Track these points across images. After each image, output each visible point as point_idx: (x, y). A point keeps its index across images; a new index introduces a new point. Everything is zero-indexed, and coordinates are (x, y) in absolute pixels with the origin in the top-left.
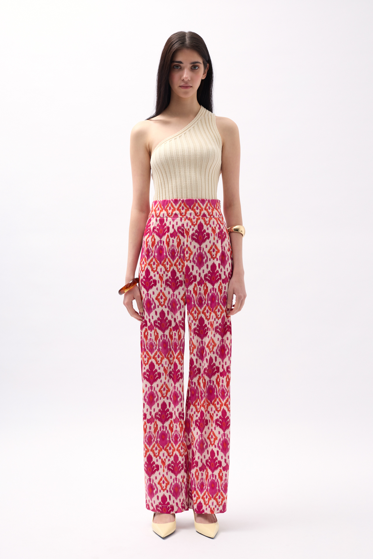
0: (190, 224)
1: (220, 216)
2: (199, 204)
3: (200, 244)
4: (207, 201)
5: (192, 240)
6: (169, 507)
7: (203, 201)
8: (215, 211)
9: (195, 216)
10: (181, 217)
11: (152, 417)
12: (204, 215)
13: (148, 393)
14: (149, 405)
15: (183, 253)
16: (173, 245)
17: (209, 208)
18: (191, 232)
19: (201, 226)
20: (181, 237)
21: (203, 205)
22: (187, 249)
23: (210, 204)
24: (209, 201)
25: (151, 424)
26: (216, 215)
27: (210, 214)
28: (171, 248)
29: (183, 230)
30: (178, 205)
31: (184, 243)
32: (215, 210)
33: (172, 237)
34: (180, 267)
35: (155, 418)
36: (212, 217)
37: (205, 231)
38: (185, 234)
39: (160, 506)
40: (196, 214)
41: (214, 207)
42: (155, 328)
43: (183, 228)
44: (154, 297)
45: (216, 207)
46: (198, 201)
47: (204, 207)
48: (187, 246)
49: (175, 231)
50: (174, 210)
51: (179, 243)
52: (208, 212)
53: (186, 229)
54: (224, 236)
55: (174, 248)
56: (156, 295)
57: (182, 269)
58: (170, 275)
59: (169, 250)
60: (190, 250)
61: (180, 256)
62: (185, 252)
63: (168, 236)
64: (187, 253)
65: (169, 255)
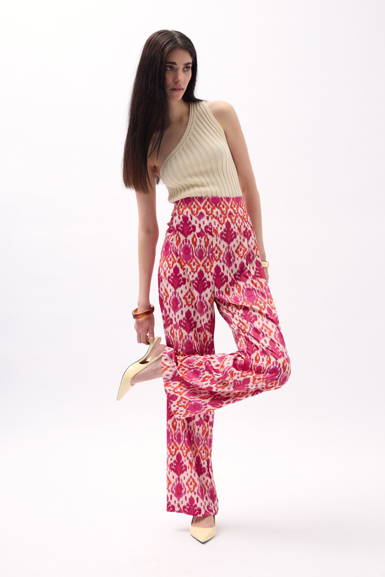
0: (217, 223)
1: (244, 214)
2: (224, 202)
3: (229, 244)
4: (232, 199)
5: (221, 239)
6: (196, 509)
7: (228, 199)
8: (240, 209)
9: (222, 215)
10: (208, 216)
12: (231, 214)
15: (212, 252)
16: (200, 245)
17: (234, 205)
18: (220, 231)
19: (228, 225)
20: (209, 237)
21: (229, 203)
22: (216, 249)
23: (235, 202)
24: (233, 199)
26: (241, 213)
27: (236, 212)
28: (199, 248)
29: (211, 229)
30: (203, 204)
31: (212, 243)
32: (239, 207)
33: (198, 237)
34: (208, 267)
36: (238, 215)
37: (232, 230)
38: (213, 233)
39: (188, 507)
40: (222, 212)
41: (239, 204)
42: (180, 327)
43: (210, 227)
44: (182, 296)
45: (241, 204)
46: (224, 199)
47: (229, 205)
48: (216, 245)
49: (202, 230)
50: (199, 208)
51: (207, 244)
52: (234, 210)
53: (214, 228)
54: (249, 234)
55: (202, 248)
56: (184, 294)
57: (211, 269)
58: (197, 276)
59: (196, 250)
60: (219, 249)
61: (209, 256)
62: (214, 252)
63: (194, 236)
64: (217, 252)
65: (196, 255)
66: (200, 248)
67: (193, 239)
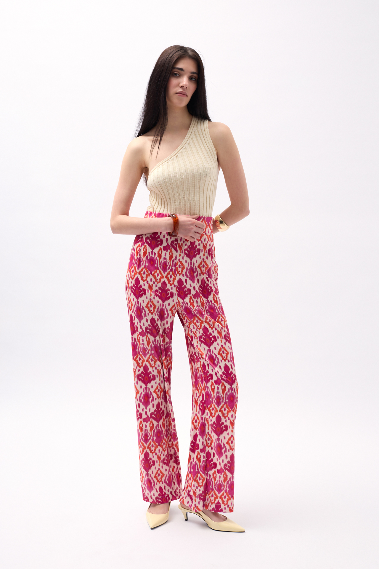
0: (183, 239)
3: (191, 259)
4: (202, 218)
5: (184, 255)
6: (166, 497)
7: (198, 218)
8: (208, 229)
11: (148, 416)
13: (143, 393)
14: (144, 405)
15: (175, 266)
16: (165, 258)
18: (184, 247)
19: (193, 242)
20: (174, 251)
22: (179, 263)
23: (205, 222)
24: (204, 218)
25: (147, 423)
26: (208, 232)
27: (203, 231)
29: (176, 245)
31: (176, 257)
32: (208, 227)
33: (164, 250)
34: (171, 280)
35: (151, 417)
36: (204, 234)
37: (196, 247)
38: (178, 249)
39: (160, 497)
41: (208, 224)
42: (146, 334)
44: (144, 305)
45: (210, 224)
48: (179, 260)
49: (168, 244)
51: (171, 257)
53: (179, 244)
55: (166, 261)
56: (146, 303)
57: (174, 281)
58: (160, 286)
59: (160, 262)
60: (182, 264)
61: (172, 269)
62: (177, 266)
63: (160, 249)
64: (180, 267)
65: (160, 267)
66: (164, 261)
67: (158, 252)
